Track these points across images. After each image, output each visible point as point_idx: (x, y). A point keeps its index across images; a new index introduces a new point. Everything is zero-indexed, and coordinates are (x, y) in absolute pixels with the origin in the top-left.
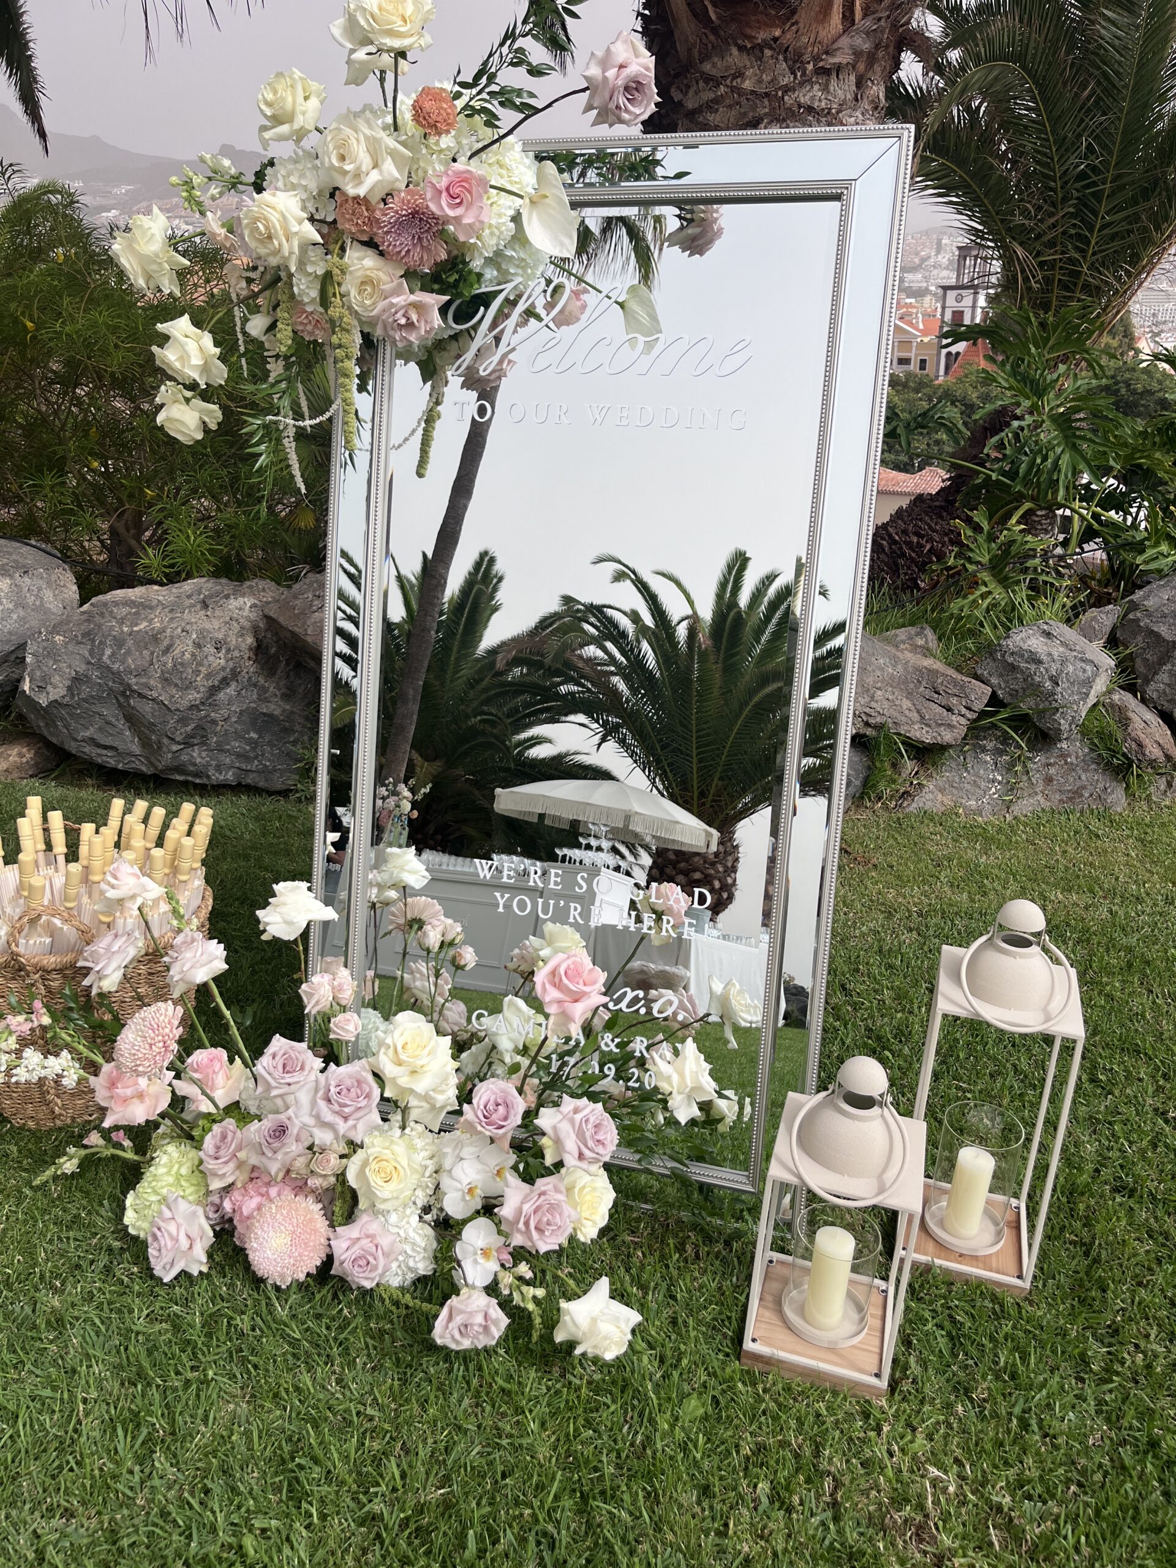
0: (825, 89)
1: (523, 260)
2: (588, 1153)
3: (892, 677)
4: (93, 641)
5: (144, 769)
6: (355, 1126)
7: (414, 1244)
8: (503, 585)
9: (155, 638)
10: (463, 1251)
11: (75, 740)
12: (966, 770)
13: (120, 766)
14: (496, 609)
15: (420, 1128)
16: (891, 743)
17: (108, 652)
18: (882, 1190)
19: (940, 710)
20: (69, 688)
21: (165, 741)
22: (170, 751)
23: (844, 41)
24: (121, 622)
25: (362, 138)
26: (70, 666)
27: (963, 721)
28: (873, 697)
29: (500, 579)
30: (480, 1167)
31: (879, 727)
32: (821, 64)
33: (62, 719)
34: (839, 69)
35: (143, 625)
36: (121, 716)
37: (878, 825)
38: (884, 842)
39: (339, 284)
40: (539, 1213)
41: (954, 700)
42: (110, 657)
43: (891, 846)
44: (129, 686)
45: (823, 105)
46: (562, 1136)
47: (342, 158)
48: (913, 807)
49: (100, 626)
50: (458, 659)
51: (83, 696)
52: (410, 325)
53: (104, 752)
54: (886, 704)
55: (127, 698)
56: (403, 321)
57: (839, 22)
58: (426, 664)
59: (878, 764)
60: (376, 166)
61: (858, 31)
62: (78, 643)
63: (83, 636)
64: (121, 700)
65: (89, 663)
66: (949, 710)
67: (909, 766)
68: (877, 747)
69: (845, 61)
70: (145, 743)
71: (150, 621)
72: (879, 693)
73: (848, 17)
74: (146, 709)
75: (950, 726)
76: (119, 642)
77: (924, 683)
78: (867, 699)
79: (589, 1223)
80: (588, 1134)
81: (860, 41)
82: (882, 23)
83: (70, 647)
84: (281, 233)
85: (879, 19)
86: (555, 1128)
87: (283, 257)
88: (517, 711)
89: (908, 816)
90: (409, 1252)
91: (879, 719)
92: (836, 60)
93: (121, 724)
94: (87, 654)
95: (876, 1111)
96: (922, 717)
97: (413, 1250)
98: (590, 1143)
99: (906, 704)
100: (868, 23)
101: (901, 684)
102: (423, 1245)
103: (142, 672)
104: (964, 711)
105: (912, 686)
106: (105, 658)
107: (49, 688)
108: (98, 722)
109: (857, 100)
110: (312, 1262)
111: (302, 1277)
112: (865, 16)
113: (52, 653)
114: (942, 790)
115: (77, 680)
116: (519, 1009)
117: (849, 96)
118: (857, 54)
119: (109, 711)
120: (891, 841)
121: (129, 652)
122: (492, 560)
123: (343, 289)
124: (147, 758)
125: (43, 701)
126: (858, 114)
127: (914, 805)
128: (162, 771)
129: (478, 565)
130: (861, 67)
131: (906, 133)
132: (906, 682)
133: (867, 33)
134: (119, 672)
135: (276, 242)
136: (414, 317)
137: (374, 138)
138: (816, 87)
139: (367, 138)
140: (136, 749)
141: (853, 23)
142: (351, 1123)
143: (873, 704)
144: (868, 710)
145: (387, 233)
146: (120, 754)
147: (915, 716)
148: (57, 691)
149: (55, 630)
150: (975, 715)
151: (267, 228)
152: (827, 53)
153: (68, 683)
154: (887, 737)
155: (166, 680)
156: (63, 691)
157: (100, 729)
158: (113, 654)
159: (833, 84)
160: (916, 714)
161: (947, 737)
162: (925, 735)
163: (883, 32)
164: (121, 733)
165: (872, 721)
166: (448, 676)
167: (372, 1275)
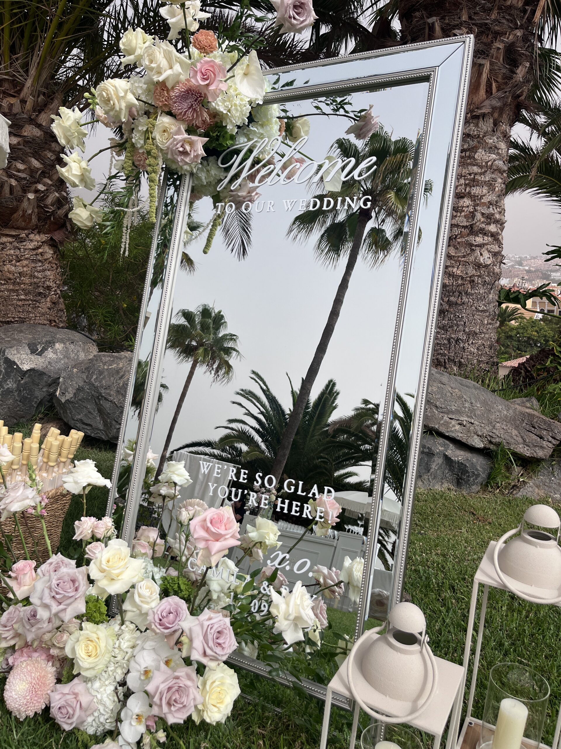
0: (477, 125)
1: (262, 134)
2: (209, 652)
3: (506, 416)
4: (89, 371)
5: (103, 437)
6: (65, 610)
7: (105, 705)
8: (339, 397)
9: (118, 372)
10: (126, 714)
11: (73, 420)
12: (554, 476)
13: (93, 435)
14: (335, 408)
15: (132, 626)
16: (504, 453)
17: (95, 377)
18: (414, 710)
19: (535, 437)
20: (75, 394)
21: (114, 422)
22: (115, 428)
23: (487, 103)
24: (104, 364)
25: (162, 51)
26: (76, 383)
27: (550, 445)
28: (494, 427)
29: (338, 394)
30: (155, 656)
31: (498, 445)
32: (474, 114)
33: (70, 409)
34: (484, 115)
35: (114, 366)
36: (96, 409)
37: (496, 502)
38: (498, 511)
39: (152, 133)
40: (170, 692)
41: (545, 433)
42: (95, 379)
43: (502, 514)
44: (101, 393)
45: (475, 133)
46: (194, 636)
47: (151, 62)
48: (520, 494)
49: (94, 365)
50: (313, 431)
51: (80, 397)
52: (185, 153)
53: (86, 427)
54: (502, 432)
55: (99, 399)
56: (181, 149)
57: (484, 93)
58: (296, 430)
59: (496, 466)
60: (171, 68)
61: (494, 98)
62: (83, 372)
63: (85, 369)
64: (97, 401)
65: (85, 382)
66: (541, 438)
67: (517, 470)
68: (496, 456)
69: (487, 112)
70: (105, 424)
71: (118, 364)
72: (498, 424)
73: (489, 91)
74: (107, 405)
75: (542, 447)
76: (101, 373)
77: (526, 421)
78: (491, 428)
79: (215, 709)
80: (210, 637)
81: (495, 102)
82: (507, 93)
83: (79, 374)
84: (114, 97)
85: (506, 92)
86: (190, 630)
87: (116, 111)
88: (339, 457)
89: (515, 499)
90: (102, 711)
91: (497, 440)
92: (482, 111)
93: (96, 413)
94: (85, 377)
95: (415, 647)
96: (524, 441)
97: (104, 710)
98: (211, 644)
99: (515, 432)
100: (500, 94)
101: (512, 421)
102: (111, 707)
103: (108, 387)
104: (550, 439)
105: (518, 422)
106: (92, 379)
107: (67, 394)
108: (85, 411)
109: (494, 131)
110: (40, 706)
111: (32, 714)
112: (498, 91)
113: (70, 377)
114: (538, 487)
115: (79, 390)
116: (227, 566)
117: (489, 129)
118: (494, 108)
119: (90, 406)
120: (503, 511)
121: (104, 378)
122: (334, 384)
123: (153, 135)
124: (105, 431)
125: (63, 400)
126: (495, 138)
127: (520, 493)
128: (111, 438)
129: (327, 386)
130: (496, 115)
131: (468, 39)
132: (514, 420)
133: (499, 99)
134: (98, 386)
135: (112, 102)
136: (188, 148)
137: (169, 51)
138: (472, 125)
139: (165, 51)
140: (101, 427)
141: (491, 94)
142: (62, 607)
143: (494, 431)
144: (491, 434)
145: (175, 103)
146: (93, 429)
147: (520, 440)
148: (69, 396)
149: (74, 367)
150: (558, 443)
151: (107, 94)
152: (477, 108)
153: (74, 391)
154: (503, 450)
155: (118, 392)
156: (72, 396)
157: (86, 415)
158: (97, 378)
159: (481, 123)
160: (520, 439)
161: (540, 454)
162: (527, 452)
163: (507, 98)
164: (95, 418)
165: (493, 440)
166: (308, 439)
167: (70, 721)
